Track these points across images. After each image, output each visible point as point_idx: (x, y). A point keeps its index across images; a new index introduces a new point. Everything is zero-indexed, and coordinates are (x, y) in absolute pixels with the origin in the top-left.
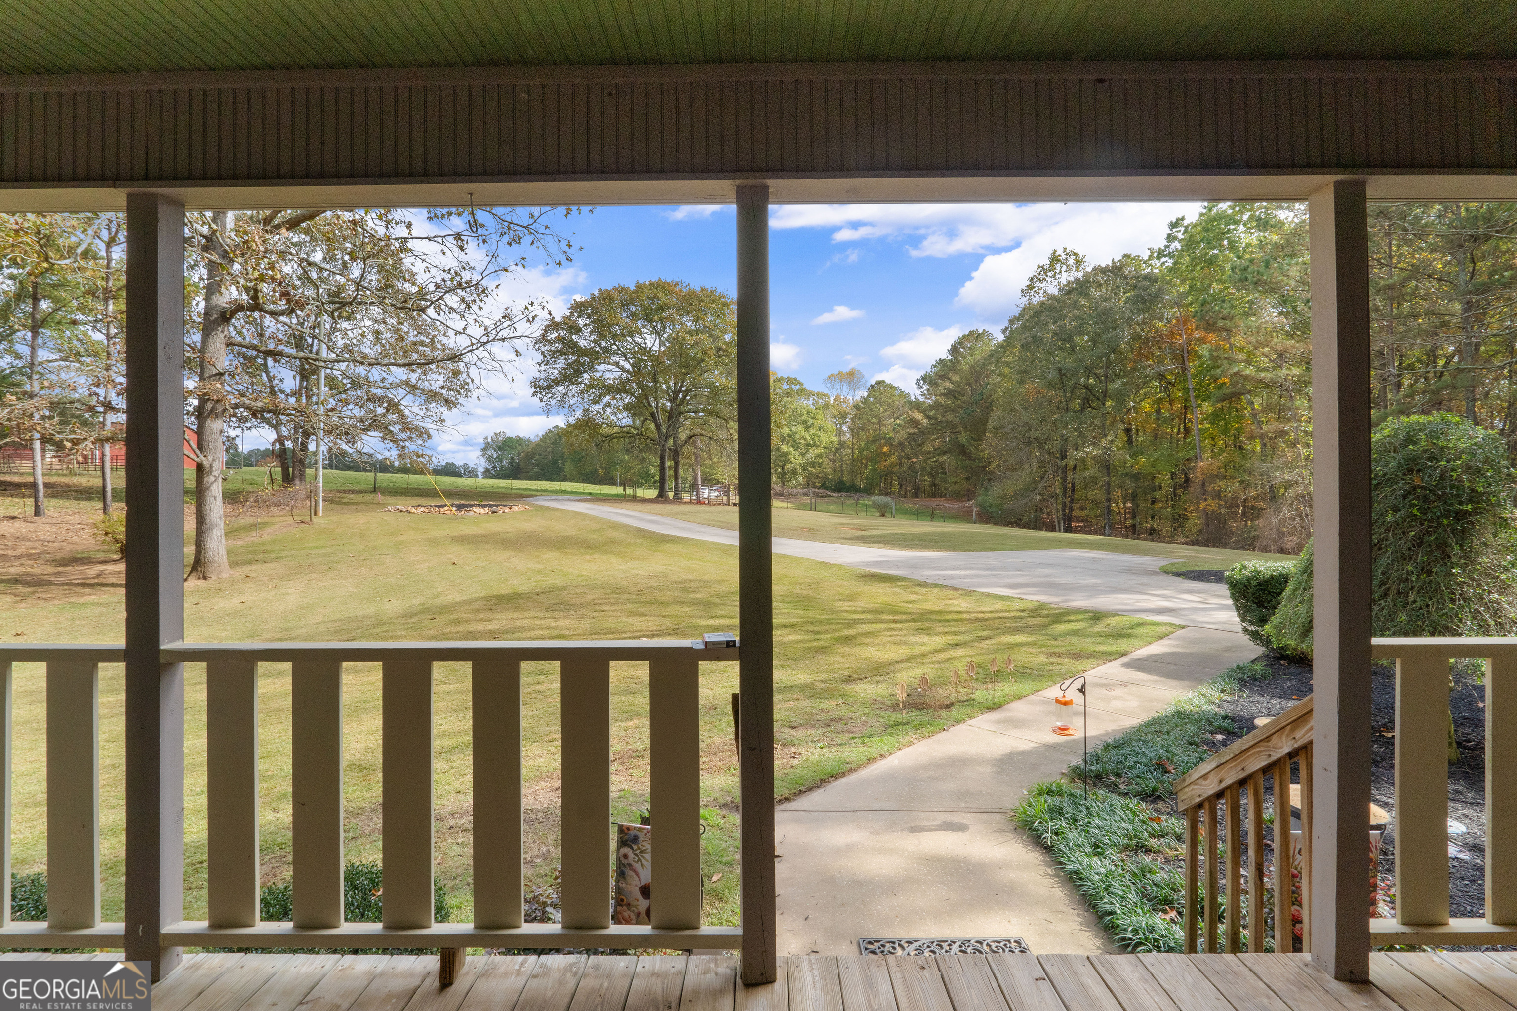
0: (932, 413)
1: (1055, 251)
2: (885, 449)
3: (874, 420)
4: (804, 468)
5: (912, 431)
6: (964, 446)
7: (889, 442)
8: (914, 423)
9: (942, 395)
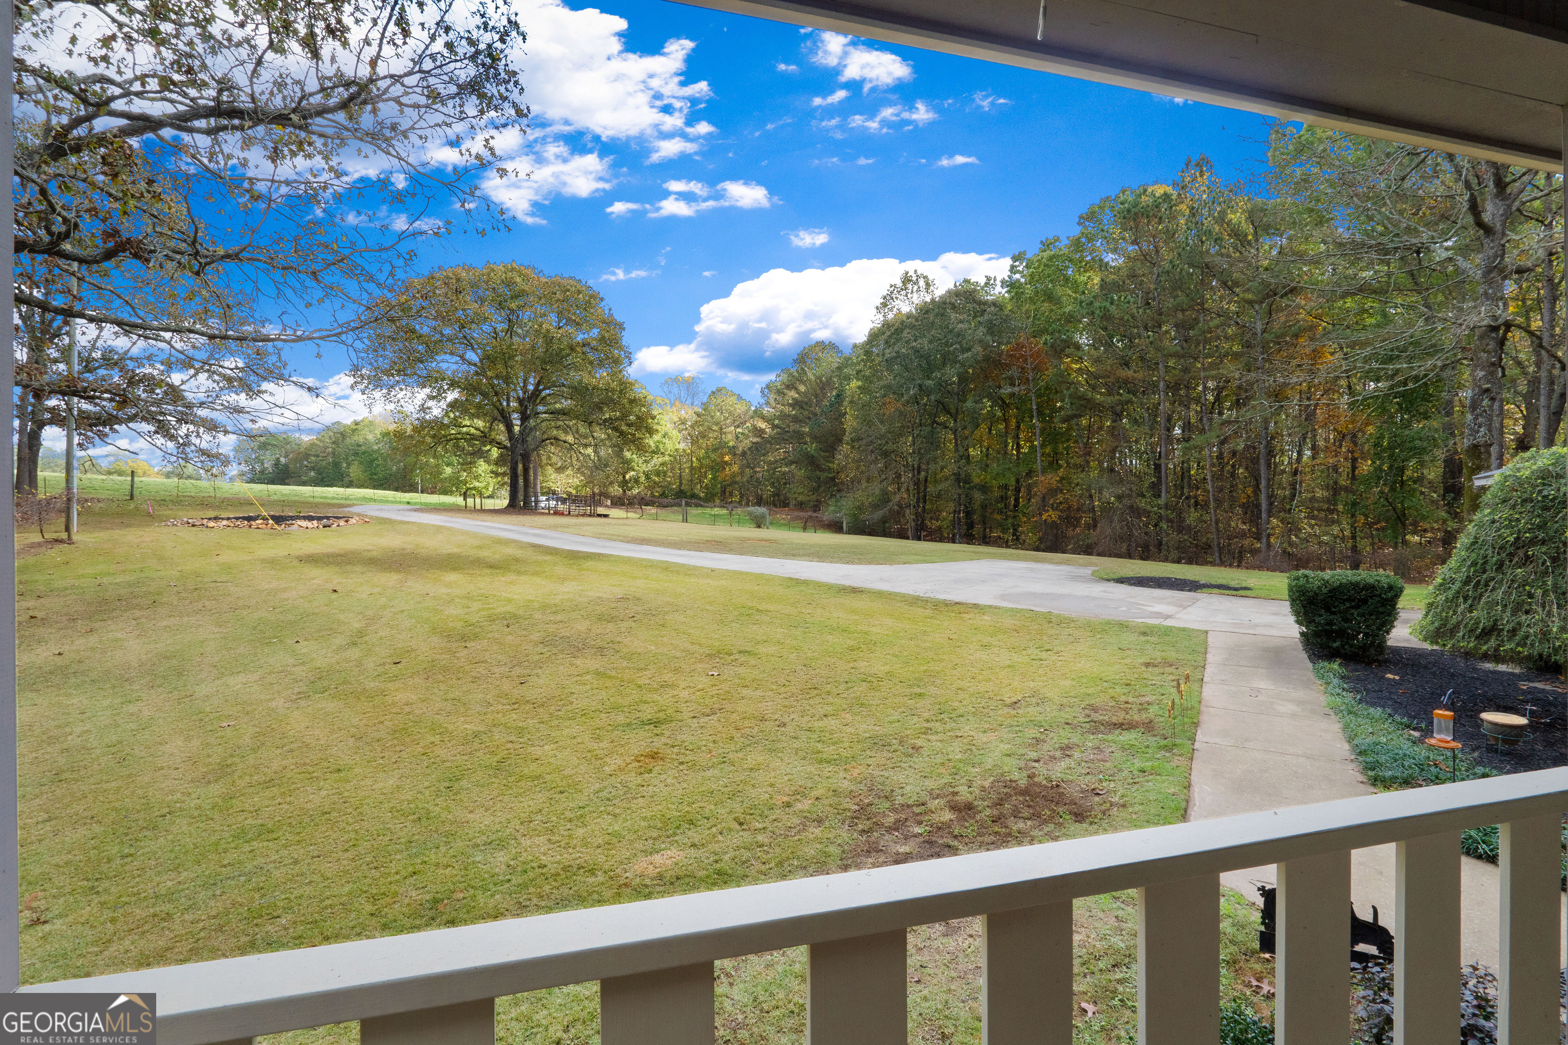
0: (776, 422)
1: (907, 273)
2: (727, 458)
3: (715, 428)
4: (648, 477)
5: (755, 440)
6: (813, 456)
7: (733, 451)
8: (759, 432)
9: (790, 405)
